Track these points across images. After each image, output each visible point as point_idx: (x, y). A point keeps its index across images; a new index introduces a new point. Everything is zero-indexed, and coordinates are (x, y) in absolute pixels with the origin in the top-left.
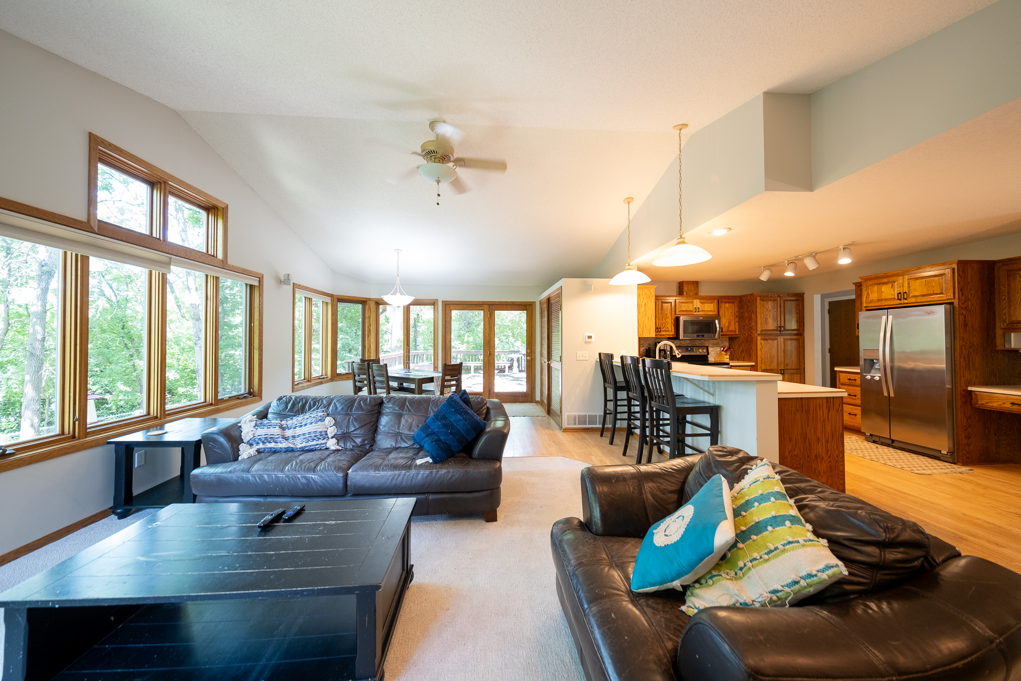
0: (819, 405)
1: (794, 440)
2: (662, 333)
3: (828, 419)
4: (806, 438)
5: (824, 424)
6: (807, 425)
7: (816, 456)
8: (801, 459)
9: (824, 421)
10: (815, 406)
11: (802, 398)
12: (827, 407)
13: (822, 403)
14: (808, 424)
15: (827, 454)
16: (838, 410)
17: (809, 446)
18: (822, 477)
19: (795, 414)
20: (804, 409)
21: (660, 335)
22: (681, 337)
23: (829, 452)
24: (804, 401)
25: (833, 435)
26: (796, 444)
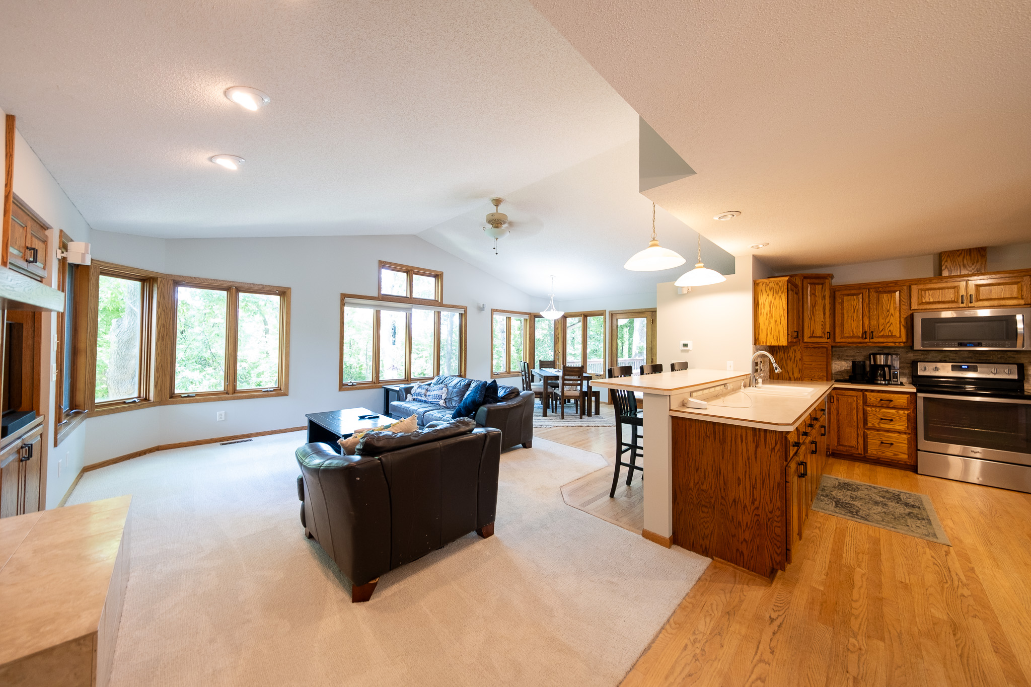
0: (741, 436)
1: (703, 471)
2: (875, 340)
3: (756, 458)
4: (720, 473)
5: (749, 463)
6: (721, 458)
7: (734, 501)
8: (712, 498)
9: (748, 459)
10: (734, 436)
11: (714, 423)
12: (754, 441)
13: (746, 435)
14: (723, 458)
15: (753, 503)
16: (774, 448)
17: (725, 484)
18: (744, 531)
19: (704, 440)
20: (717, 436)
21: (874, 342)
22: (918, 345)
23: (757, 503)
24: (717, 427)
25: (763, 481)
26: (705, 478)
